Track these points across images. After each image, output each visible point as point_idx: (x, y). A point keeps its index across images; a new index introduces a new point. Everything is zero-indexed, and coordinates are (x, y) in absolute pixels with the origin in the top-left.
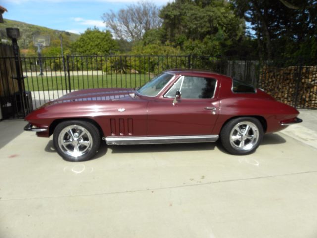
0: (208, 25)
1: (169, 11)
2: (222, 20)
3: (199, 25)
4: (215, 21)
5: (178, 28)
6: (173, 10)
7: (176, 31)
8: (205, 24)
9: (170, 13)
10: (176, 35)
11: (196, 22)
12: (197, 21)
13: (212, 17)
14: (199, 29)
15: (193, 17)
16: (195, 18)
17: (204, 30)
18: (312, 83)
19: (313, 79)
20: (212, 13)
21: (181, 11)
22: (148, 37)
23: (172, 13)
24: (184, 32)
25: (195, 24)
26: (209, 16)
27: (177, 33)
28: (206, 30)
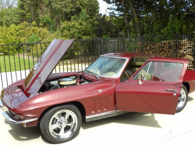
0: (71, 5)
2: (83, 2)
3: (63, 5)
4: (77, 3)
5: (41, 9)
7: (39, 11)
10: (41, 16)
18: (185, 52)
19: (185, 49)
25: (60, 4)
27: (41, 14)
28: (70, 11)
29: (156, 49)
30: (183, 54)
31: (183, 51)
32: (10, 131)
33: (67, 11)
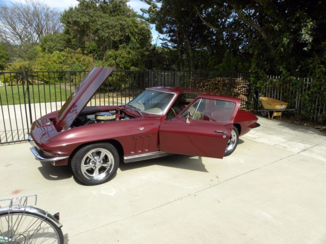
0: (120, 34)
1: (78, 18)
2: (134, 30)
3: (111, 33)
4: (127, 30)
5: (87, 35)
6: (82, 16)
7: (86, 38)
8: (117, 32)
9: (79, 20)
10: (86, 43)
11: (109, 31)
12: (109, 29)
13: (124, 26)
14: (112, 38)
15: (105, 25)
16: (107, 27)
17: (117, 38)
18: (239, 91)
19: (239, 88)
20: (124, 22)
21: (90, 18)
22: (48, 43)
23: (80, 19)
24: (94, 40)
25: (107, 33)
26: (121, 24)
27: (87, 41)
28: (119, 39)
29: (210, 87)
30: (238, 93)
31: (237, 90)
32: (40, 169)
33: (115, 39)
